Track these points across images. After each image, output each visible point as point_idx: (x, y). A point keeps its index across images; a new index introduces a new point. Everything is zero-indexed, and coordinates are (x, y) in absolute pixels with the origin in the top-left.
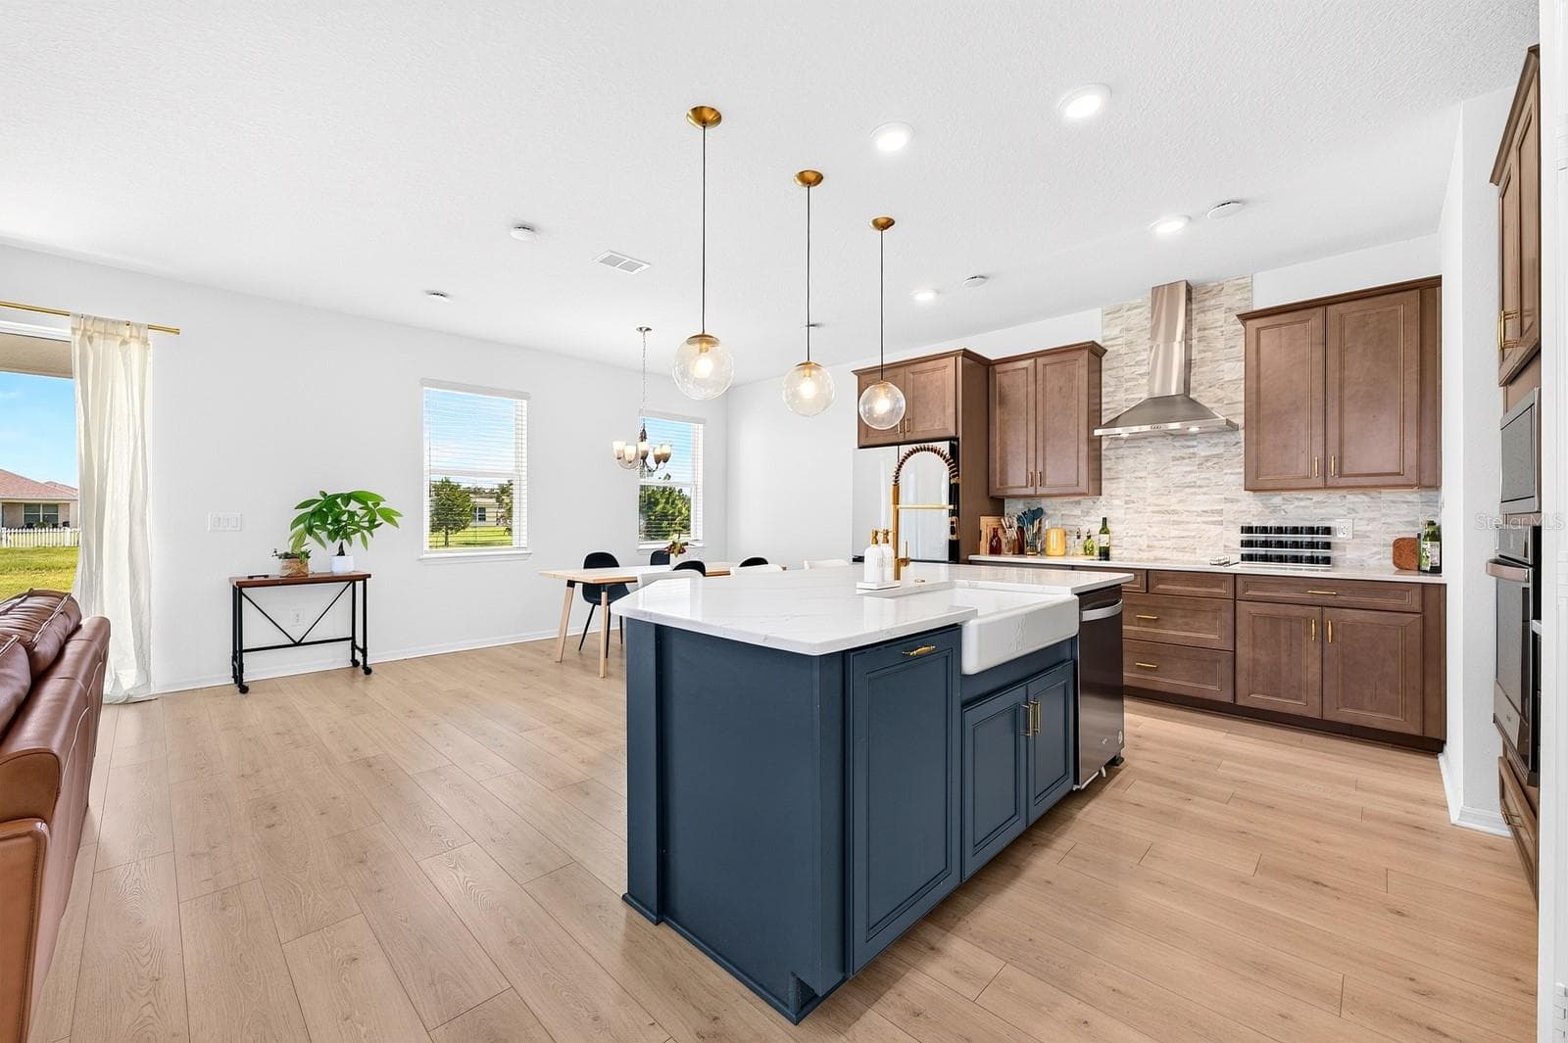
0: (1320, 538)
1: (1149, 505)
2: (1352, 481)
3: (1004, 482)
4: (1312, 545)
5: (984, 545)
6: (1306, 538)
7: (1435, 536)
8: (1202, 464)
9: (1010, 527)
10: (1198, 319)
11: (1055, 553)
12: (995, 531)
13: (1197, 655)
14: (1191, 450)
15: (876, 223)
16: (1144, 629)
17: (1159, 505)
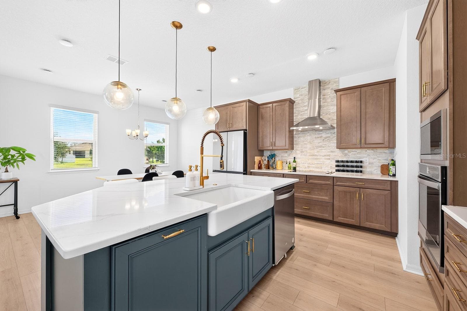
0: (359, 164)
1: (308, 153)
2: (369, 146)
3: (263, 145)
4: (357, 167)
5: (256, 166)
6: (355, 164)
7: (394, 164)
8: (324, 140)
9: (265, 160)
10: (323, 92)
11: (279, 169)
12: (260, 161)
13: (321, 204)
14: (321, 135)
15: (209, 48)
16: (306, 195)
17: (311, 153)
